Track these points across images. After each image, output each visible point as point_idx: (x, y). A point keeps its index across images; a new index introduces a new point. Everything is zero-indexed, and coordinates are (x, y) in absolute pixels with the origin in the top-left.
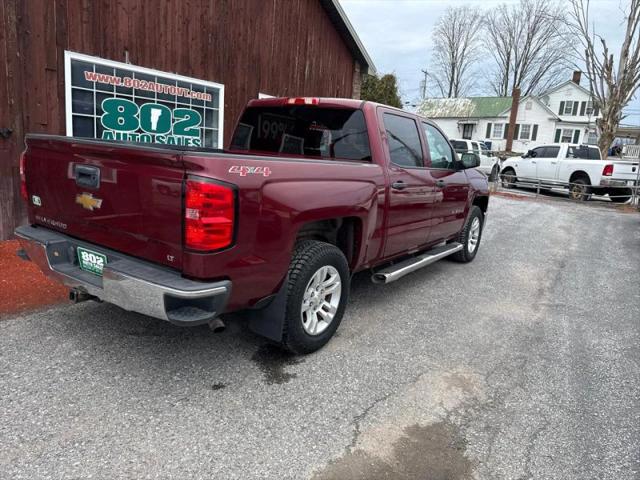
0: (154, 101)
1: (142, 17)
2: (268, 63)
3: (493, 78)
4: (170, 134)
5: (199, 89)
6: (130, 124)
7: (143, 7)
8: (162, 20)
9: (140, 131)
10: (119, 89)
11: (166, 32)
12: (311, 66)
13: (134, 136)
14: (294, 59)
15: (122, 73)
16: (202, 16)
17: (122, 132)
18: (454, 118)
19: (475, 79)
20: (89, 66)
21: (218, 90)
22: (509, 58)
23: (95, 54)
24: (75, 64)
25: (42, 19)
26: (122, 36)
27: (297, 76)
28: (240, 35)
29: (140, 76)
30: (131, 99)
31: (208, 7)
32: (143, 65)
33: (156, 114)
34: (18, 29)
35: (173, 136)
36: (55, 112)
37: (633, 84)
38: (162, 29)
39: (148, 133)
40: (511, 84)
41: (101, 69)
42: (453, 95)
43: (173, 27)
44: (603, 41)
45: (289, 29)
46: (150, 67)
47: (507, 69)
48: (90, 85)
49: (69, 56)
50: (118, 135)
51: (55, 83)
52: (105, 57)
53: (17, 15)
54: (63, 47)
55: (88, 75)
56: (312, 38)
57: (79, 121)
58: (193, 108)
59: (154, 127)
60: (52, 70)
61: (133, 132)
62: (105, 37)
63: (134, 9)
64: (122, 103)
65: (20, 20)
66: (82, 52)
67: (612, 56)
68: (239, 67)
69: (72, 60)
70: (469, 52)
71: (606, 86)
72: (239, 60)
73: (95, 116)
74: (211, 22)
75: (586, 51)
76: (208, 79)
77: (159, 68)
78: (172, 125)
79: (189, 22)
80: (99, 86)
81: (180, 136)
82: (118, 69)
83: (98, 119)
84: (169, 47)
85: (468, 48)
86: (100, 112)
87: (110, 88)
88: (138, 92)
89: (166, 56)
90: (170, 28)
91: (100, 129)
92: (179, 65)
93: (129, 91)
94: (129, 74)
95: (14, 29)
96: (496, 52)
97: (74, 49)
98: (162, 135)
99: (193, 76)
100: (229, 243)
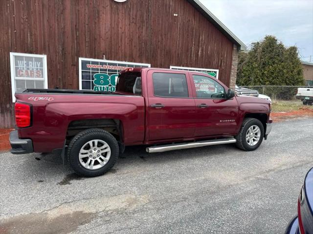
0: (116, 74)
1: (111, 41)
2: (175, 52)
6: (106, 83)
7: (111, 37)
8: (120, 41)
10: (101, 70)
11: (121, 45)
12: (202, 50)
13: (107, 88)
14: (191, 48)
15: (102, 64)
16: (139, 37)
17: (102, 86)
20: (89, 62)
21: (148, 66)
23: (91, 57)
24: (83, 62)
25: (71, 48)
26: (102, 49)
27: (193, 56)
28: (159, 41)
29: (110, 64)
30: (106, 73)
31: (142, 32)
32: (111, 60)
34: (62, 52)
36: (75, 80)
38: (120, 45)
41: (93, 63)
43: (125, 43)
45: (188, 35)
46: (114, 60)
48: (89, 69)
49: (80, 59)
50: (101, 87)
51: (75, 69)
52: (95, 58)
53: (62, 47)
54: (78, 56)
55: (88, 66)
56: (203, 37)
57: (84, 83)
60: (74, 65)
61: (107, 86)
62: (95, 51)
63: (107, 38)
64: (102, 75)
65: (63, 49)
66: (86, 57)
68: (159, 56)
69: (82, 61)
72: (159, 53)
73: (91, 81)
74: (144, 38)
76: (142, 63)
77: (118, 60)
79: (132, 40)
80: (93, 69)
82: (100, 62)
83: (92, 82)
84: (123, 52)
86: (93, 79)
87: (98, 70)
88: (109, 70)
89: (122, 55)
90: (123, 43)
91: (93, 85)
92: (128, 58)
93: (106, 70)
94: (105, 64)
95: (61, 52)
97: (82, 57)
99: (135, 62)
100: (29, 125)
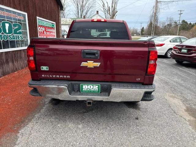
0: (5, 20)
3: (75, 12)
4: (13, 34)
5: (19, 14)
9: (3, 33)
13: (1, 36)
18: (67, 25)
19: (69, 12)
21: (25, 15)
22: (78, 6)
33: (7, 25)
35: (14, 35)
37: (115, 15)
39: (6, 34)
40: (80, 14)
42: (63, 17)
44: (107, 3)
47: (78, 9)
58: (19, 23)
59: (7, 32)
67: (109, 7)
68: (30, 6)
70: (66, 3)
71: (109, 15)
72: (30, 3)
75: (103, 5)
77: (6, 5)
78: (13, 30)
81: (16, 35)
85: (65, 2)
92: (12, 4)
96: (74, 4)
98: (10, 35)
99: (17, 9)
